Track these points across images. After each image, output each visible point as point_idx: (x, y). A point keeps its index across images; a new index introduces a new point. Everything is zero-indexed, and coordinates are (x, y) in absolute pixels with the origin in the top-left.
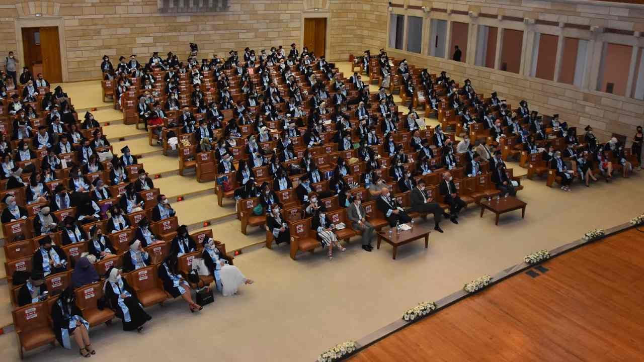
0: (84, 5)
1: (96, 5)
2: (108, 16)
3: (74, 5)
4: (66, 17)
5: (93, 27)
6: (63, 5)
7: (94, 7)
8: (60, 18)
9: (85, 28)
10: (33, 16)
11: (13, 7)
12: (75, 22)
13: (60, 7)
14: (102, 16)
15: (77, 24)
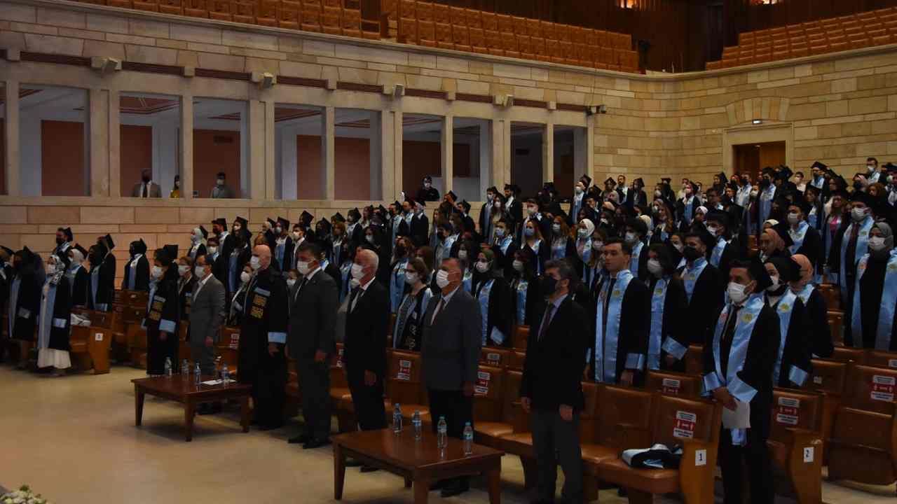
0: (828, 98)
1: (850, 97)
2: (873, 117)
3: (812, 99)
4: (797, 124)
5: (842, 141)
6: (796, 101)
7: (846, 101)
8: (787, 126)
9: (829, 142)
10: (749, 124)
11: (723, 110)
12: (811, 133)
13: (791, 105)
14: (858, 119)
15: (815, 135)
